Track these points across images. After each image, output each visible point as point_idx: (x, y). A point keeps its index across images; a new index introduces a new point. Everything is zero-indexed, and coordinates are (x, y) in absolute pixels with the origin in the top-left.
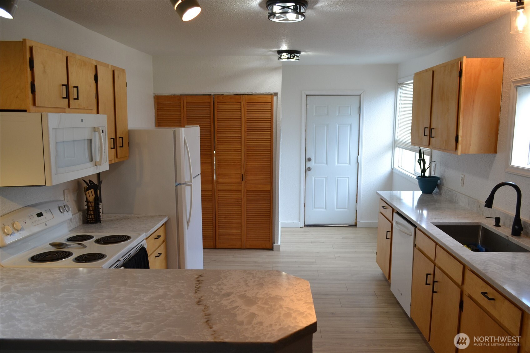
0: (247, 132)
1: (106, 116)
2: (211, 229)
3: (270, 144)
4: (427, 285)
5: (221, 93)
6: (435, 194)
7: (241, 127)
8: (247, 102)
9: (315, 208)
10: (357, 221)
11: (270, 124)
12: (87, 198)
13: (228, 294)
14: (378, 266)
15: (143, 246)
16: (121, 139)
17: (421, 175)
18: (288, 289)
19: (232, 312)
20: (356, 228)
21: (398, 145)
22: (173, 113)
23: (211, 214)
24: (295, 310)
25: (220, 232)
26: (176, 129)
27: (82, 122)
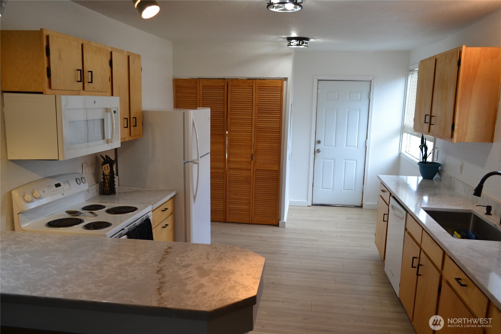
0: (258, 114)
1: (118, 98)
2: (222, 204)
3: (279, 126)
4: (413, 268)
5: (235, 77)
6: (436, 180)
7: (252, 110)
8: (259, 86)
9: (322, 188)
10: (363, 202)
11: (279, 107)
12: (103, 172)
13: (187, 266)
14: (376, 247)
15: (149, 217)
16: (134, 119)
17: (422, 161)
18: (243, 264)
19: (184, 282)
20: (361, 209)
21: (406, 131)
22: (190, 95)
23: (222, 190)
24: (240, 283)
25: (230, 207)
26: (186, 111)
27: (95, 103)
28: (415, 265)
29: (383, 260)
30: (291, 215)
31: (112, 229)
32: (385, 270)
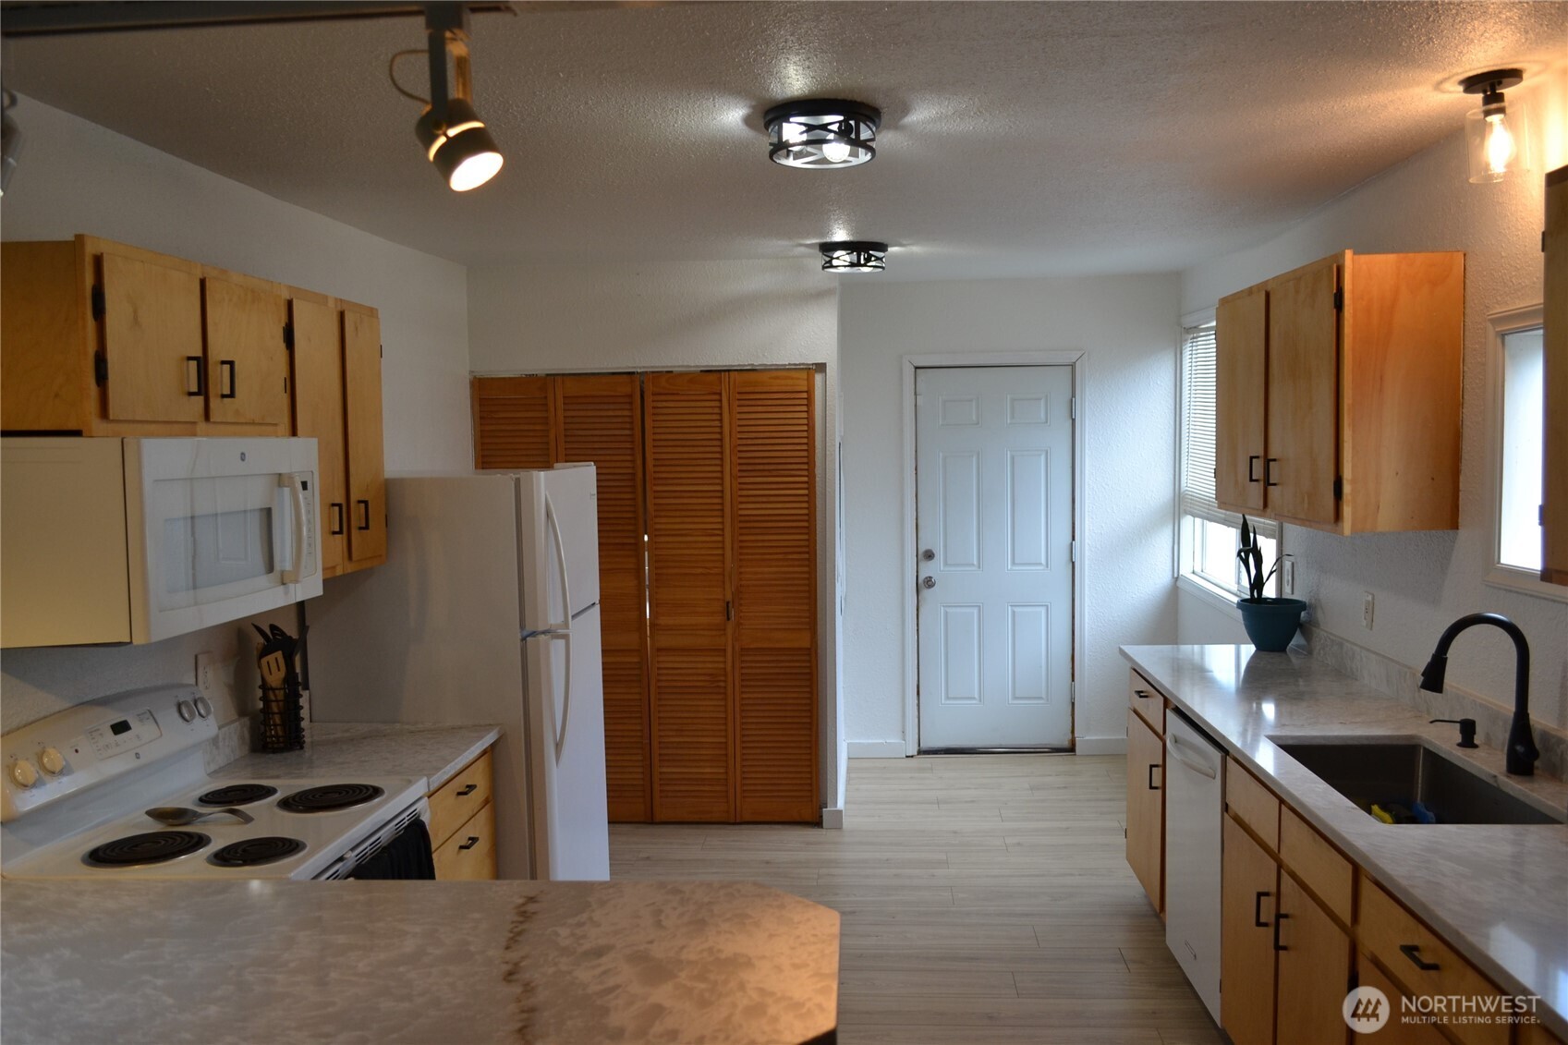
0: (740, 477)
1: (314, 441)
2: (640, 764)
3: (806, 511)
4: (1262, 928)
5: (663, 367)
6: (1296, 652)
7: (722, 465)
8: (739, 393)
9: (948, 698)
10: (1076, 735)
11: (805, 454)
12: (263, 679)
13: (599, 952)
14: (1131, 872)
15: (419, 816)
16: (363, 505)
17: (1248, 597)
18: (775, 935)
19: (599, 1003)
20: (1073, 758)
21: (1188, 509)
22: (526, 427)
23: (639, 721)
24: (779, 995)
25: (664, 773)
26: (523, 474)
27: (243, 460)
28: (1268, 914)
29: (1158, 911)
30: (857, 790)
31: (304, 860)
32: (1168, 943)
